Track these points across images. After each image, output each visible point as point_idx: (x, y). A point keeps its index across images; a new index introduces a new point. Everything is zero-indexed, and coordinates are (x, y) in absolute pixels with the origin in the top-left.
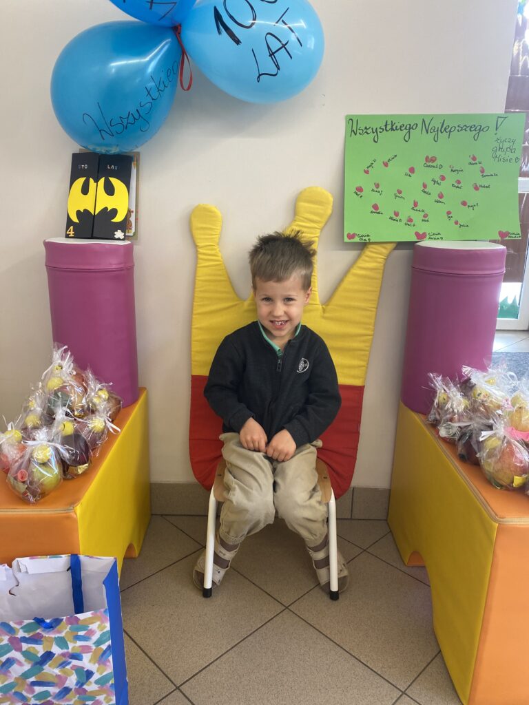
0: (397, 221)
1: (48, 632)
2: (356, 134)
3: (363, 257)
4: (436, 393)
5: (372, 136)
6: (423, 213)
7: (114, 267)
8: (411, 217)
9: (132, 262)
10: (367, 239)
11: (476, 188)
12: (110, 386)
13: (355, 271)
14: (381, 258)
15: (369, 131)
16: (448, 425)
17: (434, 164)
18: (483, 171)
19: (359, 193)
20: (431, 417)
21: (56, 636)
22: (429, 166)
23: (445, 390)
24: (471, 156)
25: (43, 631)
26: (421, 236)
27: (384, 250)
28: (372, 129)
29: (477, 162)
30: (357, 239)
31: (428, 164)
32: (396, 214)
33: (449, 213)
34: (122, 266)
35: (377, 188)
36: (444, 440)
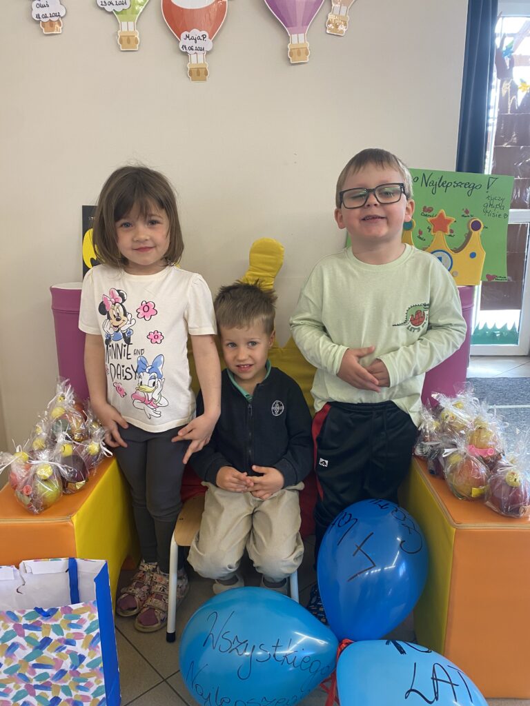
1: (47, 620)
16: (422, 444)
21: (53, 624)
25: (42, 619)
36: (419, 457)
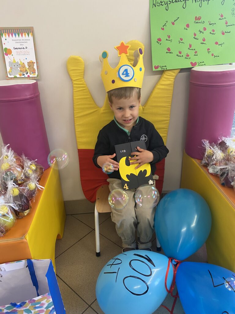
0: (181, 56)
1: (20, 308)
2: (155, 6)
3: (163, 79)
4: (206, 149)
5: (165, 6)
6: (195, 51)
7: (28, 97)
8: (188, 54)
9: (39, 92)
10: (165, 69)
11: (223, 34)
12: (36, 162)
13: (159, 86)
14: (172, 79)
15: (163, 3)
16: (214, 167)
17: (200, 21)
18: (226, 23)
19: (159, 42)
20: (203, 162)
21: (25, 309)
22: (197, 23)
23: (210, 148)
24: (220, 15)
25: (17, 308)
26: (194, 64)
27: (174, 74)
28: (165, 2)
29: (223, 18)
30: (159, 69)
31: (197, 21)
32: (180, 53)
33: (208, 49)
34: (33, 96)
35: (169, 38)
36: (211, 174)
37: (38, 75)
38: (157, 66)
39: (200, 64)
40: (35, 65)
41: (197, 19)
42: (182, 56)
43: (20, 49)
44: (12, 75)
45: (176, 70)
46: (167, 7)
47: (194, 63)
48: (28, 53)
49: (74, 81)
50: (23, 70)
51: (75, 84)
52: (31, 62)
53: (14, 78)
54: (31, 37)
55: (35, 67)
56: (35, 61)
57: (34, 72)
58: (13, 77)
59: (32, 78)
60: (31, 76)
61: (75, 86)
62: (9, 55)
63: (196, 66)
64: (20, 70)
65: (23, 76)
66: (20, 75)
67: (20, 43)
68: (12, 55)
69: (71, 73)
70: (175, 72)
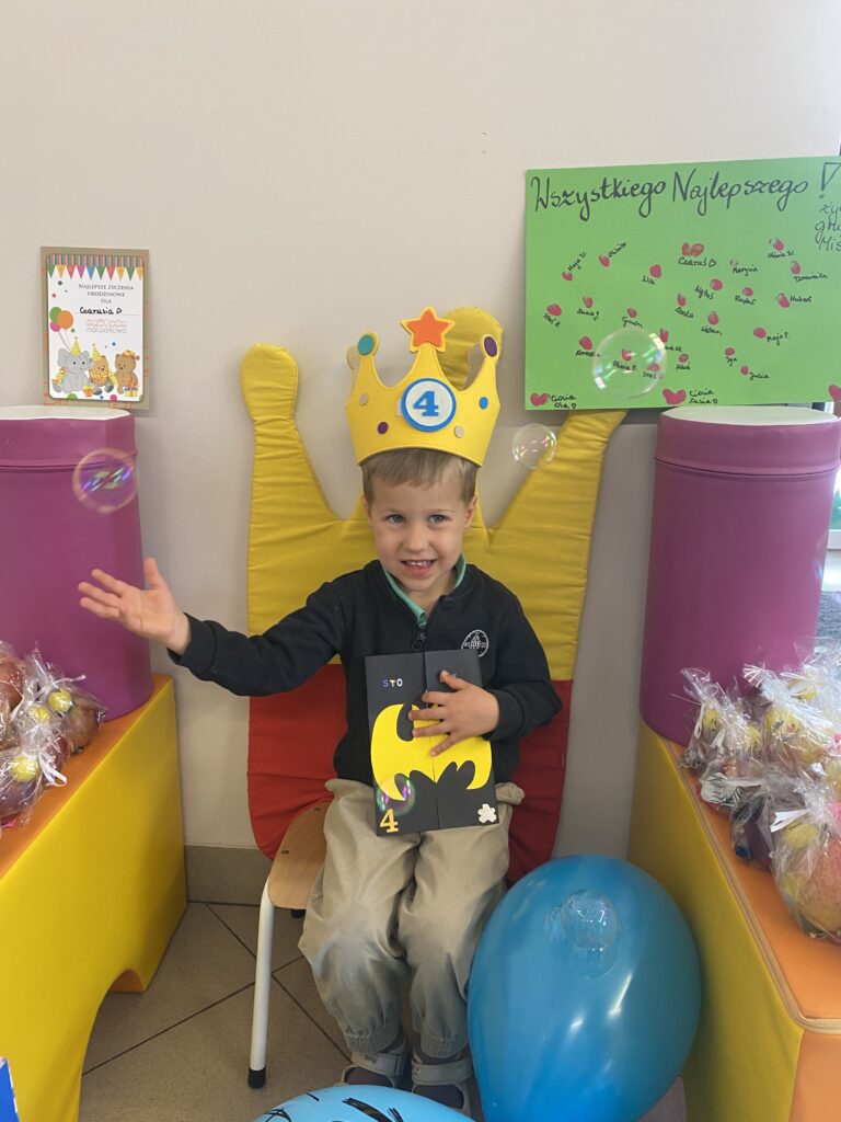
0: (627, 368)
2: (545, 207)
3: (564, 439)
4: (699, 708)
5: (577, 207)
6: (679, 354)
10: (569, 405)
11: (784, 303)
13: (547, 465)
14: (596, 443)
16: (720, 779)
17: (700, 258)
18: (796, 269)
19: (553, 317)
20: (691, 755)
22: (690, 263)
24: (774, 242)
26: (675, 398)
27: (603, 426)
28: (578, 195)
29: (784, 251)
30: (549, 406)
31: (688, 258)
32: (627, 356)
33: (730, 352)
35: (589, 307)
36: (710, 806)
37: (142, 398)
38: (540, 394)
39: (696, 398)
40: (139, 364)
41: (689, 250)
42: (634, 366)
43: (99, 312)
44: (62, 393)
45: (610, 414)
46: (585, 210)
47: (675, 392)
48: (121, 328)
49: (258, 425)
50: (100, 379)
51: (261, 435)
52: (127, 354)
53: (69, 402)
54: (137, 281)
55: (139, 371)
56: (139, 352)
57: (132, 387)
58: (66, 396)
59: (123, 406)
60: (120, 398)
61: (260, 440)
62: (62, 330)
63: (683, 403)
64: (88, 376)
65: (98, 397)
66: (88, 392)
67: (103, 297)
68: (73, 331)
69: (253, 398)
70: (609, 420)
